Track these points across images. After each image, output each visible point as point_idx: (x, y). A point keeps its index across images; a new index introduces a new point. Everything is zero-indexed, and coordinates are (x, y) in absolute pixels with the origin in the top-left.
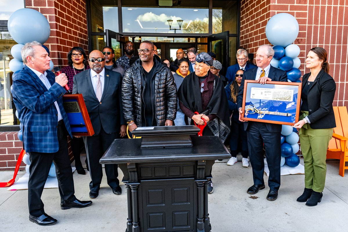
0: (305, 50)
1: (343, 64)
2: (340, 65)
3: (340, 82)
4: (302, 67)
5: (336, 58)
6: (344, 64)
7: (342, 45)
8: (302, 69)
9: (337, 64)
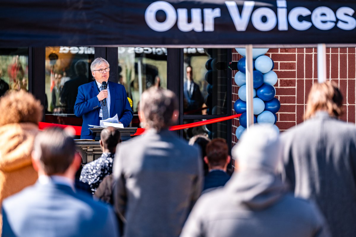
0: (295, 61)
1: (351, 79)
2: (347, 80)
3: (348, 104)
4: (292, 84)
5: (340, 71)
6: (353, 79)
7: (347, 54)
8: (293, 86)
9: (343, 79)
